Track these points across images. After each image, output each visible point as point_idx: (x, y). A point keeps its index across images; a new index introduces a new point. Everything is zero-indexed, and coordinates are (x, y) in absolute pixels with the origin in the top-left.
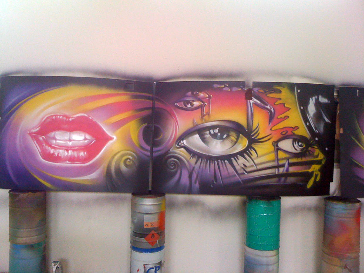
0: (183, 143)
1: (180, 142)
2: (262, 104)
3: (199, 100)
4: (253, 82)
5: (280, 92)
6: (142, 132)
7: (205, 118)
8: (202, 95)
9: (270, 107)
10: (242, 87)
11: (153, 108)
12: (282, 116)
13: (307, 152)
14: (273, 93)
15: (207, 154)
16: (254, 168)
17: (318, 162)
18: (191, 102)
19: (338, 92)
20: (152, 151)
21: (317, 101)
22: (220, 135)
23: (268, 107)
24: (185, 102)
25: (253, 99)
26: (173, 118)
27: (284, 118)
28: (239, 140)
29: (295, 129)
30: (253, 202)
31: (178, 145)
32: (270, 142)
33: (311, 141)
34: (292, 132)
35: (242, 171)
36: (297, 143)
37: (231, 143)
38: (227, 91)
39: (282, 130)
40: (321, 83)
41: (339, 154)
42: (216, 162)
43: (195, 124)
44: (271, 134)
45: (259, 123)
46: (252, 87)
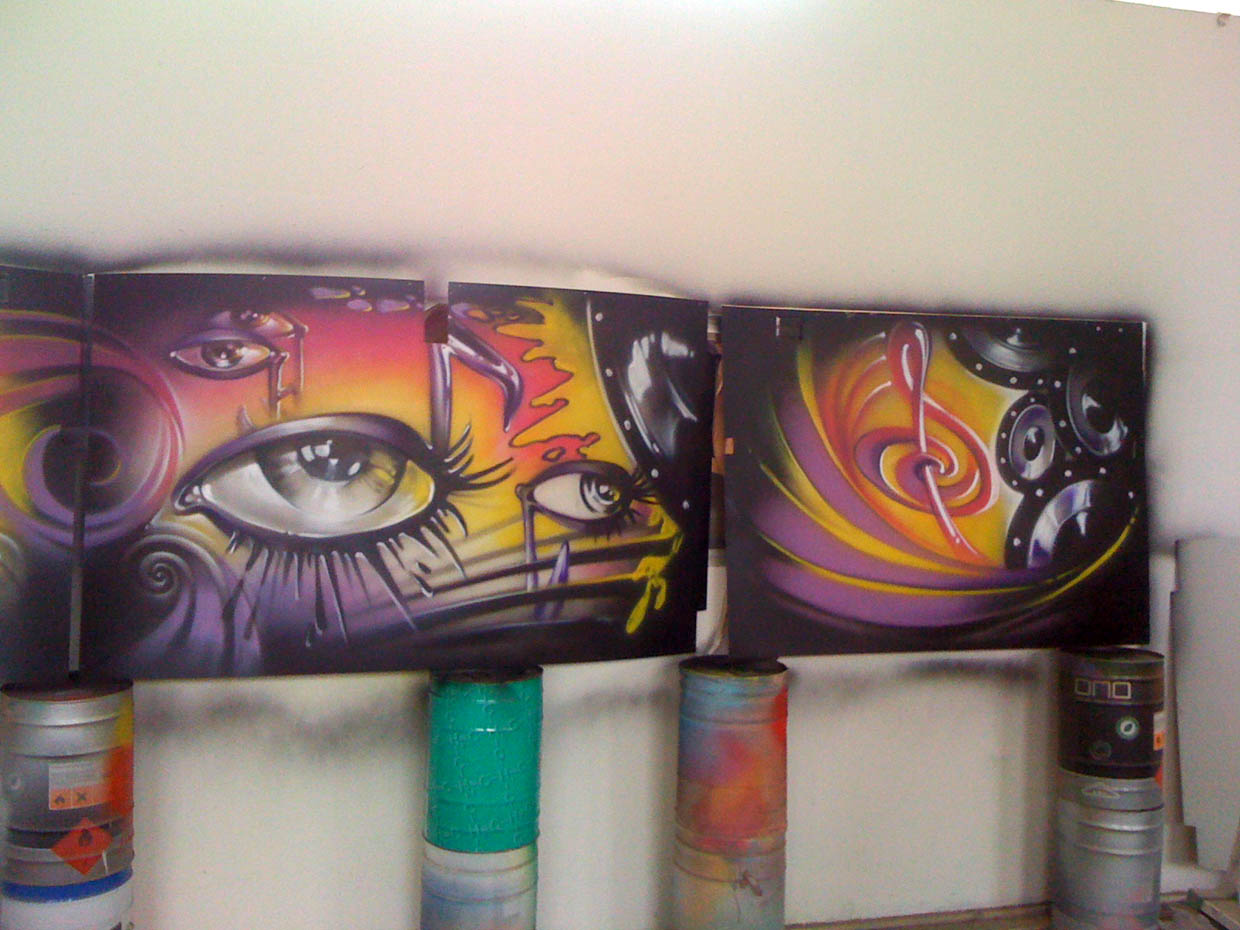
0: (202, 496)
1: (189, 491)
2: (481, 358)
3: (261, 340)
4: (450, 283)
5: (539, 319)
6: (40, 455)
7: (282, 405)
8: (269, 323)
9: (508, 369)
10: (412, 298)
11: (83, 368)
12: (548, 399)
13: (626, 517)
14: (514, 322)
15: (290, 533)
16: (457, 575)
17: (661, 548)
18: (230, 347)
19: (719, 323)
20: (80, 528)
21: (656, 349)
22: (338, 465)
23: (502, 369)
24: (208, 350)
25: (449, 342)
26: (162, 405)
27: (552, 406)
28: (406, 480)
29: (588, 442)
30: (452, 690)
31: (182, 502)
32: (508, 486)
33: (637, 481)
34: (578, 450)
35: (416, 587)
36: (593, 486)
37: (378, 491)
38: (360, 313)
39: (548, 447)
40: (667, 292)
41: (722, 520)
42: (322, 558)
43: (247, 427)
44: (511, 459)
45: (470, 423)
46: (446, 302)
